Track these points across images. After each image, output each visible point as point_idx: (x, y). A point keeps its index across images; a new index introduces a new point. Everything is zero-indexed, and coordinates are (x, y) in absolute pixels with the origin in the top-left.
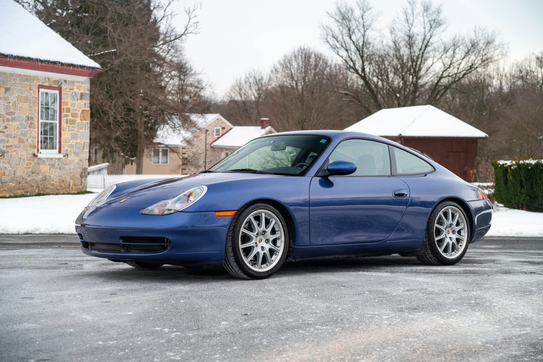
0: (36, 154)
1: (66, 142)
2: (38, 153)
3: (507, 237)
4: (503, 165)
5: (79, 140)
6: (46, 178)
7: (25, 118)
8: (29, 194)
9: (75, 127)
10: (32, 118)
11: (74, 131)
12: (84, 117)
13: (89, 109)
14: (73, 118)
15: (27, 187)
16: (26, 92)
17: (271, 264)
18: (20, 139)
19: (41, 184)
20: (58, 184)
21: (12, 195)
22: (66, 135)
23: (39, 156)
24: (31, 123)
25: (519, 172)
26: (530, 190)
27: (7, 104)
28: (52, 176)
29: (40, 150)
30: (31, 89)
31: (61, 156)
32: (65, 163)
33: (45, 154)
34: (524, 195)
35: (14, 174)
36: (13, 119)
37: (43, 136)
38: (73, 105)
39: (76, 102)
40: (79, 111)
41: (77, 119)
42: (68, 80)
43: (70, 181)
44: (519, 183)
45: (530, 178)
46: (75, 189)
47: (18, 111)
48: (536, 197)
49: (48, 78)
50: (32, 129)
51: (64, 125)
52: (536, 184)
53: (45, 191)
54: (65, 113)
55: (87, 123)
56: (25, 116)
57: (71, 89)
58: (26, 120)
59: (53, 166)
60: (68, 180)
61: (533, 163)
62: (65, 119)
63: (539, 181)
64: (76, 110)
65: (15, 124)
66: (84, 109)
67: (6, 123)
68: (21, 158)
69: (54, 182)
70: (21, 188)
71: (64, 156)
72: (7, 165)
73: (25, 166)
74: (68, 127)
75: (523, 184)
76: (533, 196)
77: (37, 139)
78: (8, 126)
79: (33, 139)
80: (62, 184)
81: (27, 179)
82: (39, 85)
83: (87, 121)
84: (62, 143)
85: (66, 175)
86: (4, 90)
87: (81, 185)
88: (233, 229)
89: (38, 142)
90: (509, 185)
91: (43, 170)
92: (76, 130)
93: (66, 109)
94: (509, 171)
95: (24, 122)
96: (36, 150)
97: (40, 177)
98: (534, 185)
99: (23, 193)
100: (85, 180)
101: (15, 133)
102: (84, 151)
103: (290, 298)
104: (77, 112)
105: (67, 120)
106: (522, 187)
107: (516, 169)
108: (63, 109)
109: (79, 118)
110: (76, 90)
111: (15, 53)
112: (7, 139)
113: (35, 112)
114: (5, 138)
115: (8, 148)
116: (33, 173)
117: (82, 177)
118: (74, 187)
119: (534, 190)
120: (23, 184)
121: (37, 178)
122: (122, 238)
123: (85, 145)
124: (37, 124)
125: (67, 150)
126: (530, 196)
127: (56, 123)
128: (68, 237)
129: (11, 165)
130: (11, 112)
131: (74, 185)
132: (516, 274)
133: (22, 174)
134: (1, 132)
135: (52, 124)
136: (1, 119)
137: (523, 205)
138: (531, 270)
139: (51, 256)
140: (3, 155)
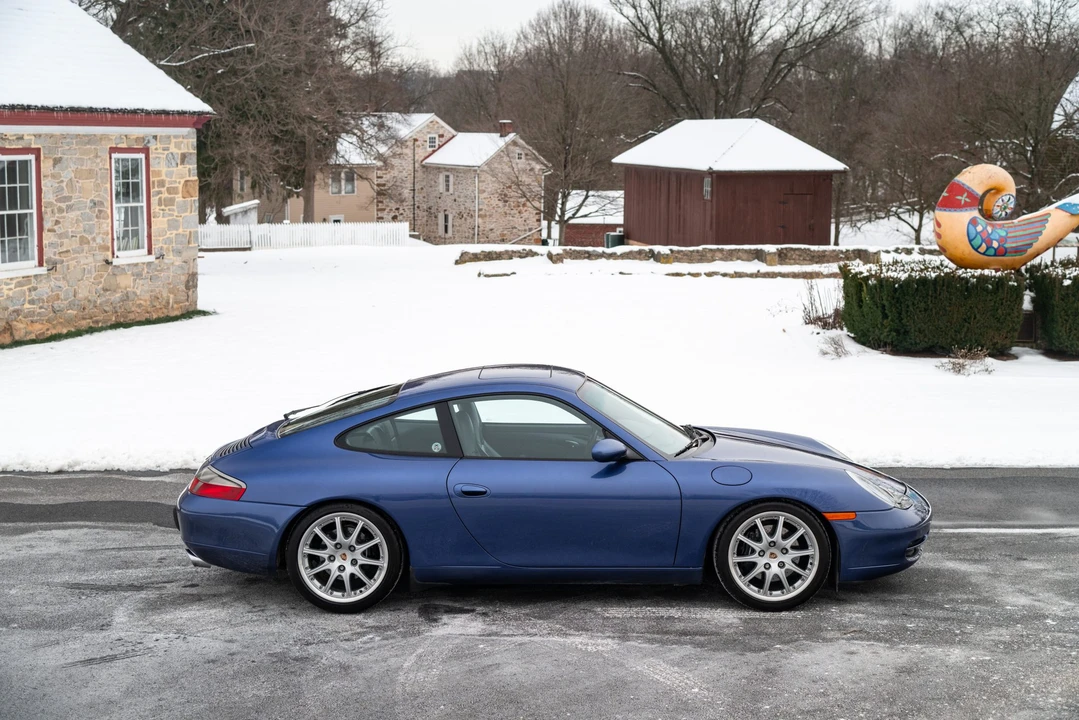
0: (110, 259)
1: (160, 236)
2: (113, 257)
4: (856, 274)
5: (181, 231)
6: (128, 297)
7: (89, 204)
8: (100, 325)
9: (173, 210)
10: (102, 203)
11: (172, 215)
12: (188, 192)
13: (196, 178)
14: (170, 196)
15: (96, 314)
16: (89, 162)
18: (82, 238)
19: (120, 307)
20: (148, 303)
21: (73, 330)
22: (159, 223)
23: (116, 262)
24: (100, 211)
25: (881, 291)
26: (897, 321)
27: (57, 185)
28: (138, 292)
29: (116, 253)
30: (97, 156)
31: (152, 258)
32: (159, 268)
33: (124, 258)
34: (887, 329)
35: (75, 296)
36: (70, 208)
37: (121, 229)
38: (169, 174)
39: (175, 169)
40: (179, 183)
41: (177, 196)
42: (159, 135)
43: (168, 297)
44: (880, 309)
45: (897, 302)
46: (177, 308)
47: (77, 194)
49: (126, 136)
50: (101, 220)
51: (155, 208)
52: (907, 311)
53: (127, 317)
54: (156, 189)
56: (88, 201)
57: (164, 150)
58: (91, 207)
59: (138, 275)
60: (165, 295)
61: (903, 279)
62: (157, 198)
63: (911, 308)
64: (175, 182)
65: (73, 215)
66: (188, 178)
67: (57, 215)
68: (84, 269)
69: (142, 302)
70: (87, 317)
71: (157, 258)
72: (61, 283)
73: (92, 280)
74: (163, 210)
75: (887, 311)
76: (903, 330)
77: (110, 236)
78: (61, 220)
79: (105, 237)
80: (156, 304)
81: (96, 302)
82: (110, 148)
83: (194, 199)
84: (153, 238)
85: (161, 289)
86: (51, 162)
87: (187, 301)
89: (113, 239)
90: (865, 309)
91: (122, 285)
92: (176, 214)
93: (158, 182)
94: (865, 288)
95: (88, 211)
96: (110, 253)
97: (118, 295)
98: (903, 313)
99: (91, 324)
100: (193, 291)
101: (74, 229)
102: (191, 245)
104: (177, 185)
105: (160, 199)
106: (885, 316)
107: (875, 285)
108: (153, 182)
109: (180, 195)
110: (173, 149)
111: (66, 104)
112: (59, 241)
113: (106, 193)
114: (56, 240)
115: (62, 255)
116: (105, 290)
117: (188, 287)
118: (175, 306)
119: (903, 321)
120: (90, 310)
121: (113, 298)
123: (192, 237)
124: (109, 211)
125: (162, 248)
126: (897, 331)
127: (142, 207)
128: (125, 481)
129: (68, 281)
130: (65, 197)
131: (176, 302)
132: (829, 636)
133: (87, 294)
134: (49, 231)
135: (135, 210)
136: (49, 210)
137: (885, 345)
138: (857, 618)
139: (75, 564)
140: (53, 268)
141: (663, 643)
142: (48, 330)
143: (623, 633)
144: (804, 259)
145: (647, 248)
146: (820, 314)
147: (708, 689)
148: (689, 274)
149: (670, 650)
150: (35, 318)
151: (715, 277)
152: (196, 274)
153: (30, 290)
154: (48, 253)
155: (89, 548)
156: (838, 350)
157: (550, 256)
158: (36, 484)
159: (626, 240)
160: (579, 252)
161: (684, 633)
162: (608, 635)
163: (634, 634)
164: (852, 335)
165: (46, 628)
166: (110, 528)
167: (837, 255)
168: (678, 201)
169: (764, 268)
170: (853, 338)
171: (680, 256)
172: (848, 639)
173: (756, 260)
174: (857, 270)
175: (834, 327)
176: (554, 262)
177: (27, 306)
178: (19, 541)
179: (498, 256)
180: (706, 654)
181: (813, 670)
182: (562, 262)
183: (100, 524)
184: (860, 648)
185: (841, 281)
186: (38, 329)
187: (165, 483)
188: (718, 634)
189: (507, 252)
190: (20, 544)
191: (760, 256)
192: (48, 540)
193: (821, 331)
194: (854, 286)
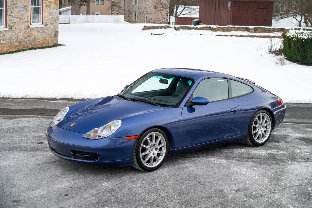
1: (46, 18)
2: (30, 25)
4: (289, 36)
5: (53, 16)
6: (35, 39)
7: (22, 6)
8: (26, 48)
9: (51, 9)
10: (27, 6)
11: (50, 11)
12: (55, 3)
14: (50, 4)
15: (25, 44)
17: (158, 161)
18: (20, 18)
19: (33, 42)
20: (42, 41)
21: (17, 50)
22: (46, 13)
23: (31, 27)
24: (26, 9)
25: (298, 43)
26: (303, 53)
28: (39, 37)
29: (32, 23)
31: (43, 26)
32: (46, 29)
33: (34, 25)
34: (299, 56)
35: (17, 38)
36: (16, 7)
37: (33, 15)
41: (52, 4)
43: (49, 39)
44: (297, 49)
45: (303, 46)
46: (52, 43)
47: (19, 3)
48: (306, 57)
50: (27, 12)
51: (44, 8)
52: (307, 50)
53: (35, 46)
54: (45, 1)
55: (58, 6)
56: (22, 5)
58: (23, 7)
59: (39, 31)
60: (47, 38)
61: (306, 38)
62: (45, 4)
65: (17, 10)
67: (12, 10)
68: (21, 29)
69: (40, 41)
70: (22, 45)
73: (23, 33)
74: (47, 9)
75: (299, 50)
76: (305, 56)
77: (29, 18)
78: (13, 12)
79: (28, 18)
80: (45, 41)
81: (24, 40)
83: (57, 5)
84: (44, 19)
85: (46, 36)
87: (55, 40)
88: (137, 146)
89: (30, 19)
90: (291, 49)
91: (33, 35)
92: (51, 10)
94: (292, 41)
95: (22, 8)
96: (29, 24)
97: (32, 38)
98: (305, 50)
99: (23, 48)
100: (57, 38)
101: (17, 15)
102: (56, 21)
104: (52, 0)
105: (46, 5)
106: (299, 51)
107: (296, 41)
109: (53, 4)
112: (13, 19)
113: (28, 3)
114: (11, 18)
115: (14, 24)
117: (55, 36)
118: (51, 42)
119: (305, 53)
120: (23, 43)
121: (30, 39)
122: (71, 151)
123: (57, 18)
124: (29, 9)
125: (47, 22)
126: (303, 57)
127: (40, 8)
128: (45, 102)
129: (15, 33)
130: (14, 4)
131: (51, 41)
132: (298, 160)
133: (22, 37)
134: (9, 15)
135: (38, 8)
136: (9, 8)
137: (298, 61)
138: (307, 154)
139: (34, 130)
140: (10, 28)
141: (242, 161)
142: (9, 50)
143: (228, 158)
144: (263, 31)
145: (208, 26)
146: (274, 50)
147: (261, 177)
148: (224, 35)
149: (245, 164)
150: (4, 45)
151: (233, 37)
152: (58, 31)
153: (3, 36)
154: (9, 23)
155: (38, 124)
156: (282, 63)
157: (175, 28)
158: (15, 102)
159: (199, 23)
160: (185, 27)
161: (248, 158)
162: (222, 158)
163: (231, 158)
164: (286, 58)
165: (29, 151)
166: (43, 118)
167: (274, 30)
168: (219, 10)
169: (250, 34)
170: (286, 59)
171: (220, 29)
172: (306, 162)
173: (246, 31)
174: (289, 35)
175: (279, 55)
176: (176, 30)
177: (2, 41)
178: (13, 121)
179: (157, 28)
180: (258, 165)
181: (296, 172)
182: (179, 30)
183: (40, 116)
184: (310, 164)
185: (283, 39)
186: (5, 49)
187: (60, 103)
188: (260, 159)
189: (160, 26)
190: (14, 122)
191: (247, 30)
192: (23, 121)
193: (275, 56)
194: (288, 41)
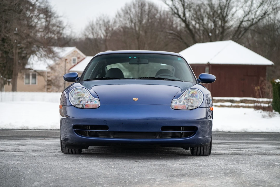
3: (273, 133)
103: (93, 168)
